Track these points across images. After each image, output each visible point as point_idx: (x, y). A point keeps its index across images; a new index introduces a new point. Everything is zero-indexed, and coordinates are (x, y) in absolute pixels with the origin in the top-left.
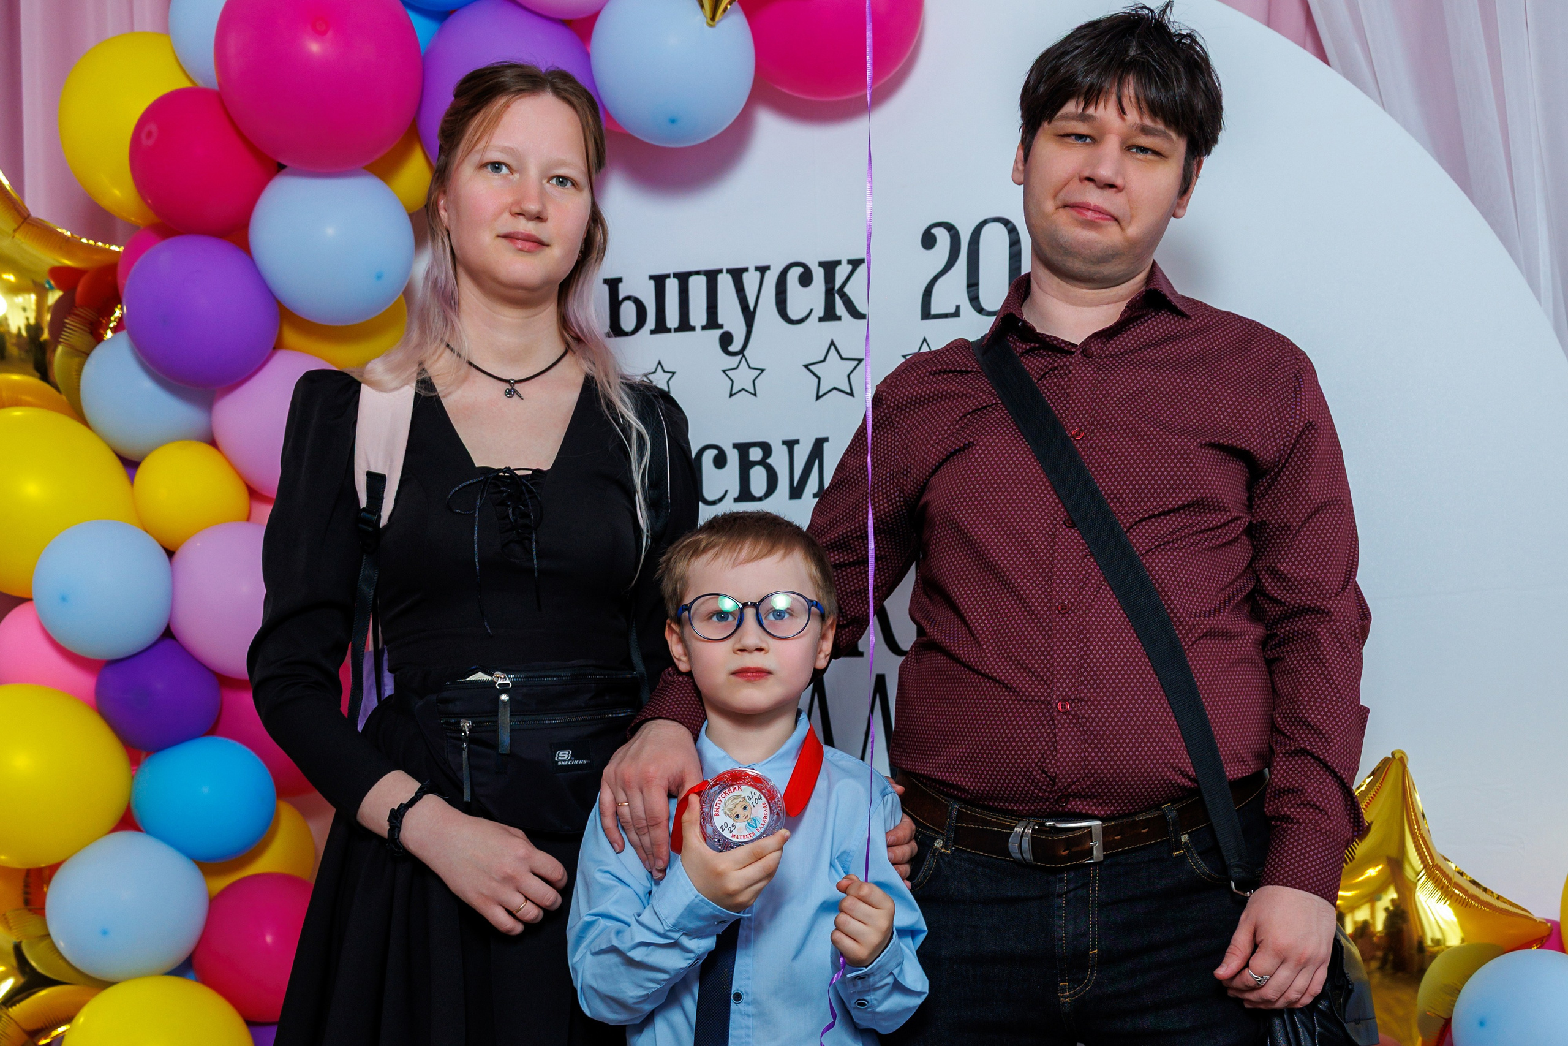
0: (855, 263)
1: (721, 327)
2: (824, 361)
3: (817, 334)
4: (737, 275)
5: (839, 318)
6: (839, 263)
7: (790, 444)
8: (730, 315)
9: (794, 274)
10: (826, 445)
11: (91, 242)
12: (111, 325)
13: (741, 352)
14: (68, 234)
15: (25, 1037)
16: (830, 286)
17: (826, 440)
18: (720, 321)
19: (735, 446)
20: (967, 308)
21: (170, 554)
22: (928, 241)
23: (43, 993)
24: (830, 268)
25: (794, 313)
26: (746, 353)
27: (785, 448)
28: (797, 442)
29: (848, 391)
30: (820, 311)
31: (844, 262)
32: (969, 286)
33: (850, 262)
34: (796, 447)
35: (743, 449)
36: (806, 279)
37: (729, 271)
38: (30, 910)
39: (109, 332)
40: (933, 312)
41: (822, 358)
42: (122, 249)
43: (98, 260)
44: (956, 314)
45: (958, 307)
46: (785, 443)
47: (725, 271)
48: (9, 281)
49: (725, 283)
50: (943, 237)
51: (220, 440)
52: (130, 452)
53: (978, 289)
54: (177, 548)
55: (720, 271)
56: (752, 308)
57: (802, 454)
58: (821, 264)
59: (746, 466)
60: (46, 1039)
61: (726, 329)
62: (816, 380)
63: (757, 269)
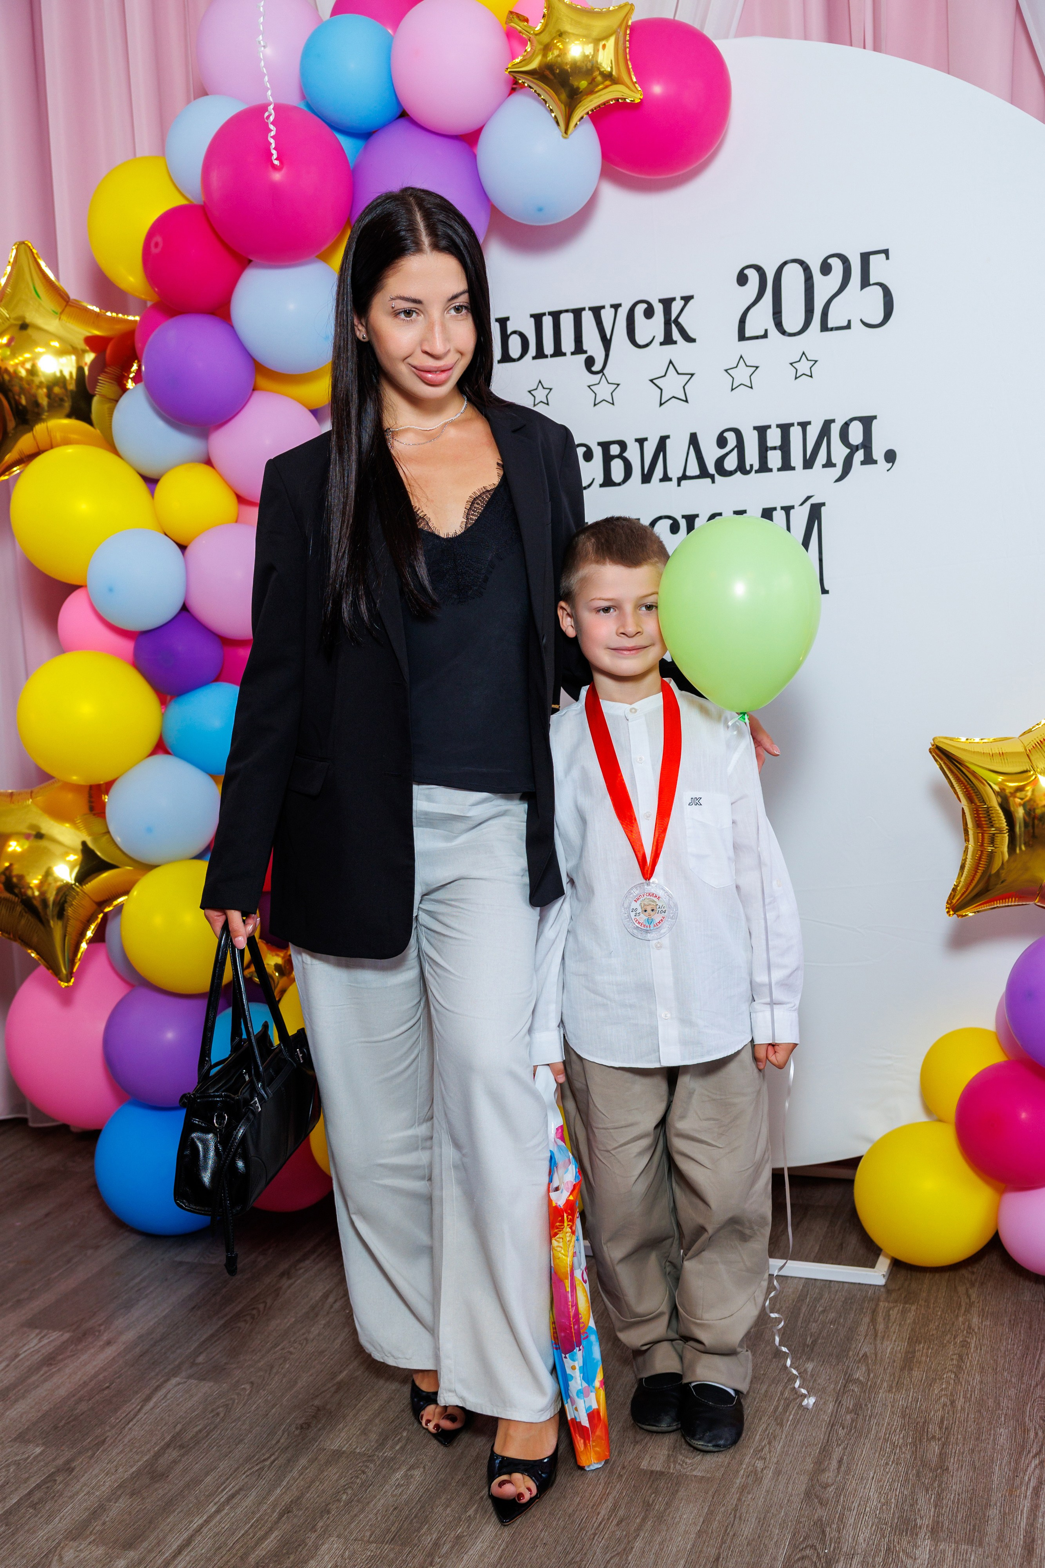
0: (687, 299)
1: (586, 352)
2: (665, 376)
3: (659, 355)
4: (596, 311)
5: (675, 343)
6: (674, 299)
7: (641, 441)
8: (592, 343)
9: (640, 309)
10: (668, 441)
11: (114, 315)
12: (132, 375)
13: (602, 371)
14: (97, 310)
15: (95, 906)
16: (668, 317)
17: (668, 437)
18: (585, 348)
19: (599, 444)
20: (773, 331)
21: (183, 548)
22: (742, 279)
23: (105, 875)
24: (667, 303)
25: (640, 340)
26: (605, 372)
27: (637, 444)
28: (646, 439)
29: (685, 399)
30: (660, 337)
31: (678, 299)
32: (774, 314)
33: (682, 298)
34: (646, 443)
35: (605, 446)
36: (649, 313)
37: (590, 309)
38: (94, 815)
39: (130, 381)
40: (747, 335)
41: (663, 374)
42: (137, 318)
43: (120, 328)
44: (765, 336)
45: (766, 331)
46: (637, 440)
47: (587, 309)
48: (55, 347)
49: (588, 318)
50: (753, 276)
51: (214, 460)
52: (150, 472)
53: (781, 316)
54: (189, 543)
55: (584, 309)
56: (608, 337)
57: (650, 448)
58: (661, 301)
59: (607, 459)
60: (109, 907)
61: (589, 354)
62: (660, 391)
63: (612, 306)
